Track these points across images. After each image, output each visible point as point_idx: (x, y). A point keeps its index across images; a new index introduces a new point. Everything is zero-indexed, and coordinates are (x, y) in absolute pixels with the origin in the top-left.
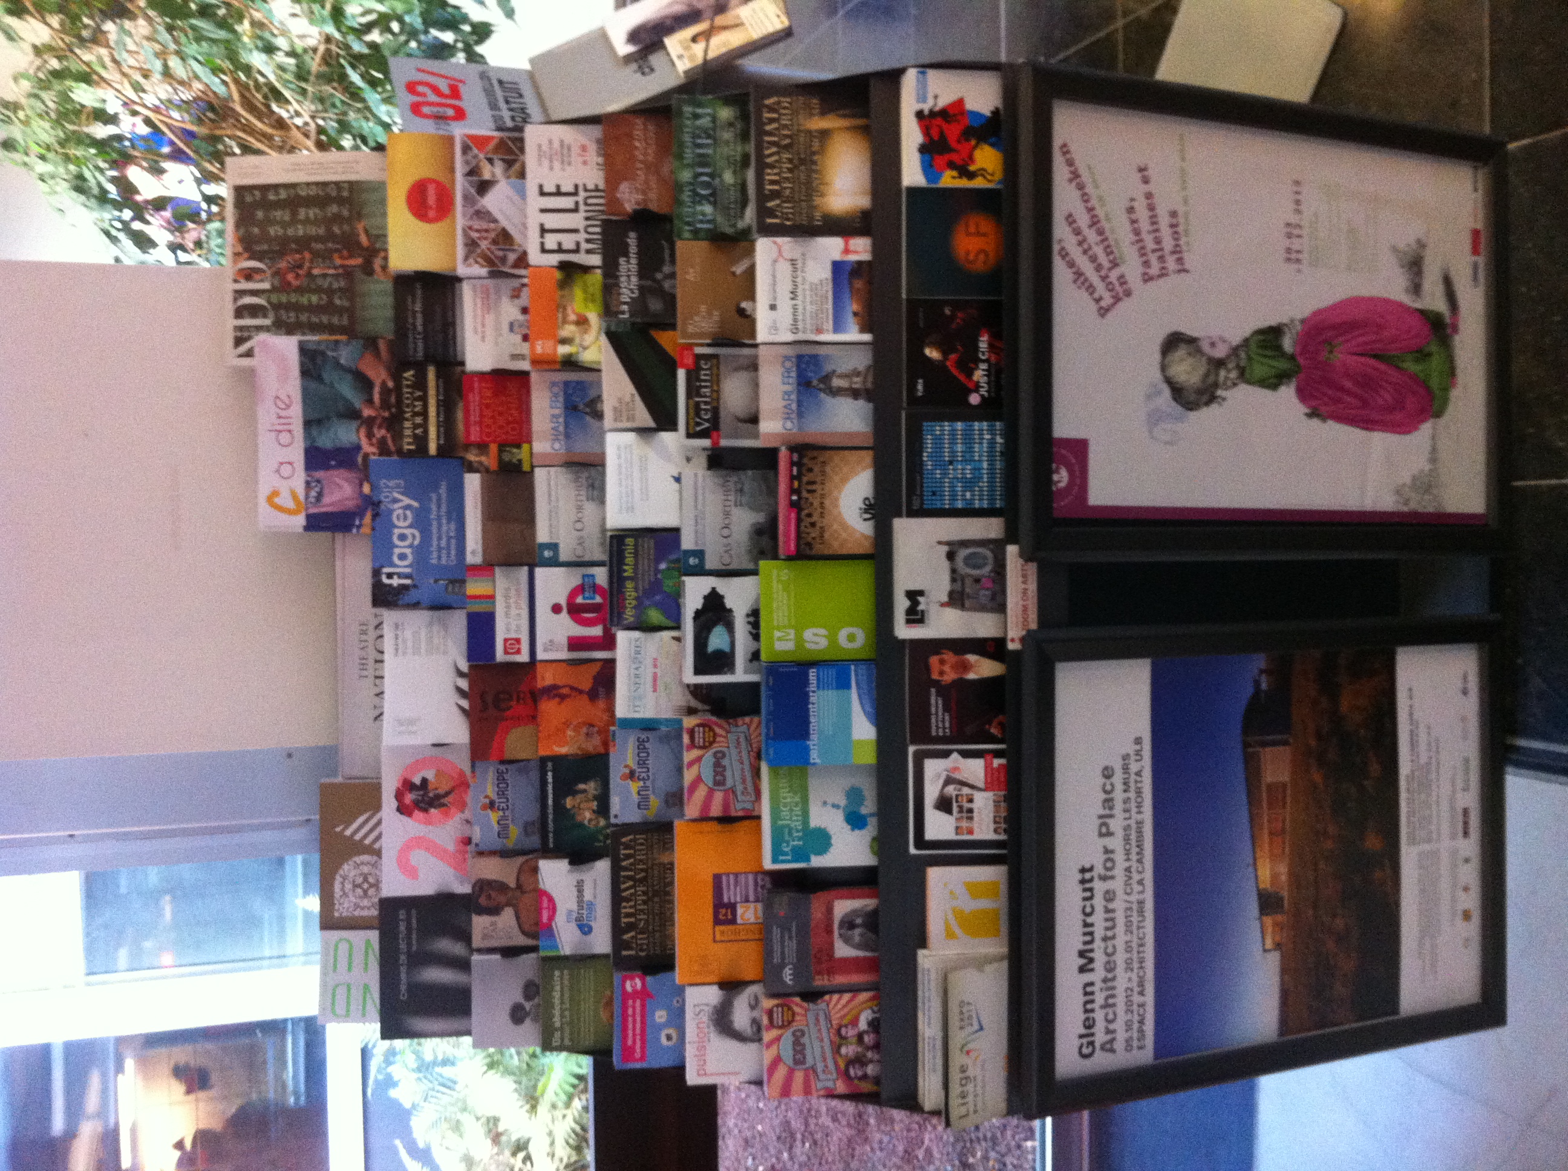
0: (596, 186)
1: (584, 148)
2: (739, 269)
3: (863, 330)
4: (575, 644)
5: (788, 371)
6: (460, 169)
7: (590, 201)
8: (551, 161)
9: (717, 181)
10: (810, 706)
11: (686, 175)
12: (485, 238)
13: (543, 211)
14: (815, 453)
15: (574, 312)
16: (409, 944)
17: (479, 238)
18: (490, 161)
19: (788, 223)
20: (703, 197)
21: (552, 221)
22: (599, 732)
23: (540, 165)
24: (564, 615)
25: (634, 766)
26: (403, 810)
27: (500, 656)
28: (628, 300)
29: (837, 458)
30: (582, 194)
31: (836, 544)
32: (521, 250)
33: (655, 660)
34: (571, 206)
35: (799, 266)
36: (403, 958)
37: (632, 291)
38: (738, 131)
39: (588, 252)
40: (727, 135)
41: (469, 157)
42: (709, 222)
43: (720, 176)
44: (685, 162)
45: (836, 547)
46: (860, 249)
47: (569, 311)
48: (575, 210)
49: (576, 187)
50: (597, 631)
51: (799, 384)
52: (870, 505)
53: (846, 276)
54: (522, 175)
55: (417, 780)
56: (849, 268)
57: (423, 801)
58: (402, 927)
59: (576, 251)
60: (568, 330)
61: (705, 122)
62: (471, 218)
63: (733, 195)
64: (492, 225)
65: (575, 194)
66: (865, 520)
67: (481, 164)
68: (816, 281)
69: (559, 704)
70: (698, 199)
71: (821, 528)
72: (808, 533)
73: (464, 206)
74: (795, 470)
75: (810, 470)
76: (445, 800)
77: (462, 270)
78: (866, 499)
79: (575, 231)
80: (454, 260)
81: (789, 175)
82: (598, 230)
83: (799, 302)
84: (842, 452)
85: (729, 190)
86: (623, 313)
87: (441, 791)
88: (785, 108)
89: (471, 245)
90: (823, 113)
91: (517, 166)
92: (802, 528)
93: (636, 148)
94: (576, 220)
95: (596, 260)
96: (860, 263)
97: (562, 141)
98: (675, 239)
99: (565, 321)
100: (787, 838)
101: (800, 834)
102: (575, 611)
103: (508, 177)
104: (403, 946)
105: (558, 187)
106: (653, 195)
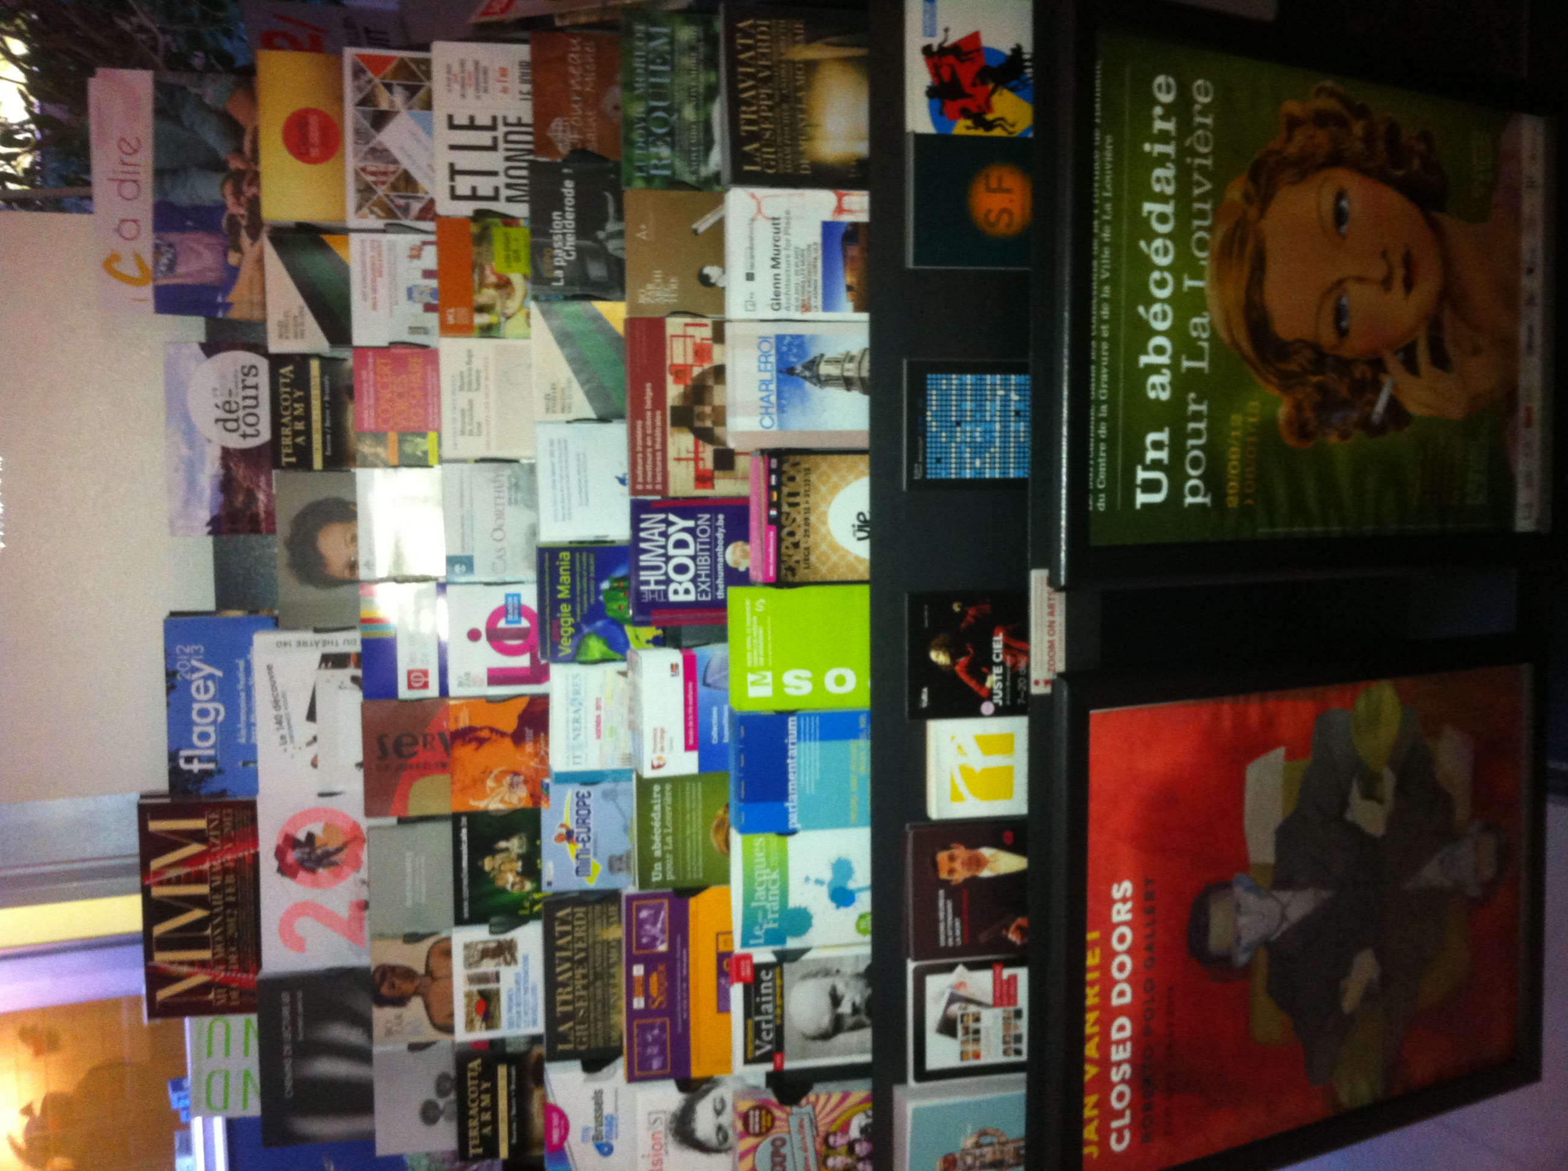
0: (519, 119)
1: (504, 72)
2: (703, 225)
3: (858, 308)
4: (496, 677)
5: (766, 355)
6: (350, 96)
7: (512, 137)
8: (463, 86)
9: (675, 117)
10: (789, 761)
11: (637, 110)
12: (383, 183)
13: (453, 147)
14: (798, 458)
15: (494, 273)
16: (295, 1034)
17: (375, 183)
18: (389, 87)
19: (770, 171)
20: (659, 137)
21: (465, 160)
22: (525, 782)
23: (449, 91)
24: (483, 642)
25: (572, 825)
26: (285, 870)
27: (404, 692)
28: (563, 264)
29: (824, 464)
30: (502, 129)
31: (824, 570)
32: (427, 197)
33: (598, 700)
34: (488, 142)
35: (782, 226)
36: (287, 1049)
37: (568, 253)
38: (701, 57)
39: (509, 199)
40: (688, 61)
41: (362, 82)
42: (664, 167)
43: (679, 111)
44: (637, 92)
45: (824, 572)
46: (855, 207)
47: (488, 272)
48: (493, 148)
49: (494, 119)
50: (523, 661)
51: (779, 371)
52: (865, 521)
53: (839, 239)
54: (428, 105)
55: (301, 836)
56: (842, 230)
57: (309, 859)
58: (286, 1012)
59: (495, 198)
60: (487, 295)
61: (659, 44)
62: (365, 158)
63: (695, 136)
64: (391, 168)
65: (493, 127)
66: (860, 539)
67: (377, 90)
68: (803, 246)
69: (477, 749)
70: (652, 139)
71: (807, 549)
72: (790, 556)
73: (356, 143)
74: (773, 480)
75: (792, 479)
76: (334, 858)
77: (353, 222)
78: (860, 514)
79: (494, 174)
80: (343, 209)
81: (770, 114)
82: (524, 173)
83: (781, 271)
84: (830, 458)
85: (689, 129)
86: (557, 280)
87: (331, 847)
88: (763, 33)
89: (366, 191)
90: (810, 41)
91: (421, 94)
92: (783, 550)
93: (573, 76)
94: (494, 161)
95: (521, 210)
96: (855, 226)
97: (477, 63)
98: (624, 188)
99: (482, 285)
100: (760, 920)
101: (777, 916)
102: (496, 638)
103: (410, 108)
104: (287, 1035)
105: (472, 119)
106: (592, 136)
